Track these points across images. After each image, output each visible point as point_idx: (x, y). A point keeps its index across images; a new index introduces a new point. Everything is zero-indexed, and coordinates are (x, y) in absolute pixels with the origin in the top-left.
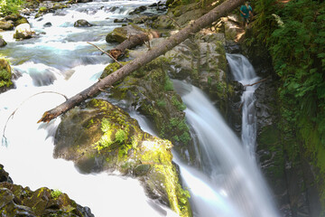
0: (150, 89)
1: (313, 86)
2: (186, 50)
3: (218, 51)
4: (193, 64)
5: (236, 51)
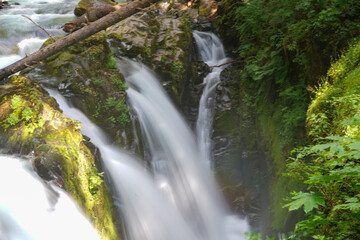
0: (86, 66)
1: (272, 71)
2: (141, 25)
3: (181, 28)
4: (146, 41)
5: (207, 29)
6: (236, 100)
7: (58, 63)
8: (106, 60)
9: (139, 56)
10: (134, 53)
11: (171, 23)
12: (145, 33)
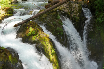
0: (51, 18)
2: (67, 6)
3: (79, 7)
4: (68, 11)
5: (86, 7)
6: (94, 28)
7: (43, 17)
8: (57, 16)
9: (66, 15)
10: (65, 14)
11: (76, 5)
12: (68, 8)
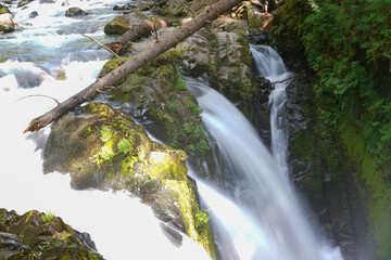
0: (159, 89)
1: (356, 82)
2: (201, 41)
3: (240, 41)
4: (210, 58)
5: (261, 42)
7: (127, 87)
8: (176, 81)
9: (205, 74)
11: (228, 36)
12: (206, 49)
